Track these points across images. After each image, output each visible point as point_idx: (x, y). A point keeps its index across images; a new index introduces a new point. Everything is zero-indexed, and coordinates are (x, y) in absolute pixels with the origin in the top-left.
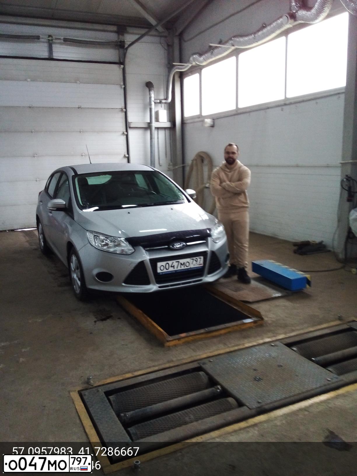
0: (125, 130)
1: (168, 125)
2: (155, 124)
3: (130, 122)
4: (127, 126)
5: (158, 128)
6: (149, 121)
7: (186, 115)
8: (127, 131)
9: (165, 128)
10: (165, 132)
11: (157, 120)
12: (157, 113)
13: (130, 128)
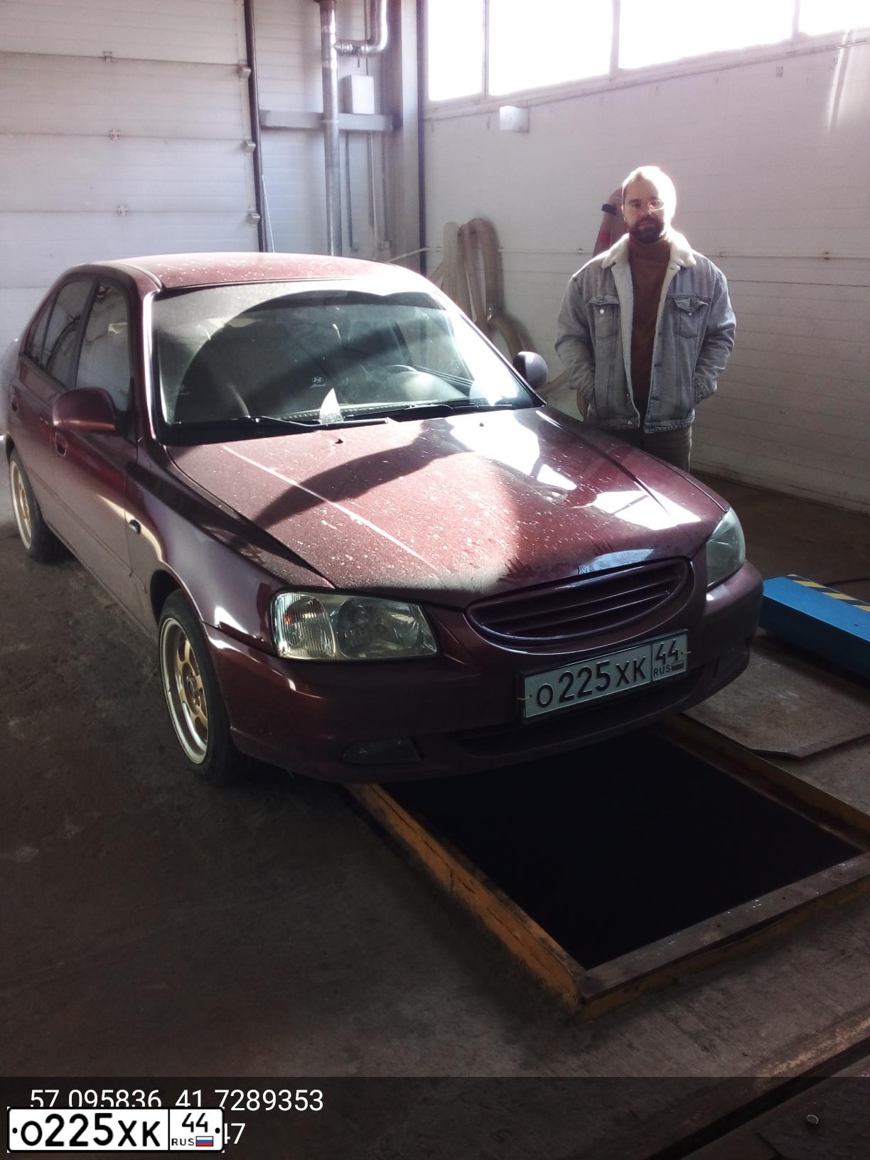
0: (249, 137)
1: (378, 124)
2: (338, 121)
3: (263, 111)
4: (257, 124)
5: (347, 134)
6: (320, 110)
7: (436, 94)
8: (254, 139)
9: (367, 134)
10: (369, 147)
11: (346, 107)
12: (346, 85)
13: (264, 128)
